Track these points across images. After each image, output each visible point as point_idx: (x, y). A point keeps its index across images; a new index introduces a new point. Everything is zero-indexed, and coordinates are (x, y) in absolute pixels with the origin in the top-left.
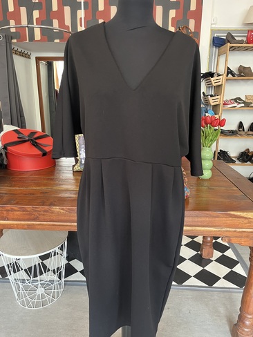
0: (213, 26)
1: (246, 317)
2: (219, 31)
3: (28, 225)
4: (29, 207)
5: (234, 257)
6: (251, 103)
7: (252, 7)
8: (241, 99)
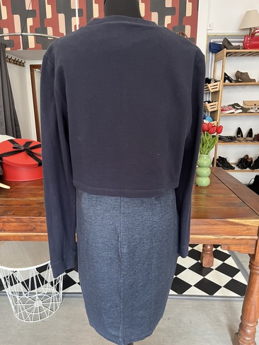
1: (247, 325)
2: (215, 36)
4: (25, 218)
5: (235, 265)
6: (249, 109)
7: (247, 12)
8: (239, 106)
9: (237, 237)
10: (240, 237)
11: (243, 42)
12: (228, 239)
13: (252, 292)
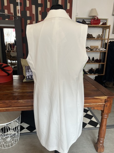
1: (101, 139)
2: (79, 19)
3: (6, 110)
4: (7, 101)
5: (91, 114)
6: (93, 49)
7: (92, 9)
8: (89, 48)
9: (97, 104)
10: (98, 104)
11: (90, 21)
12: (94, 105)
13: (103, 125)
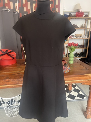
0: (64, 10)
1: (89, 108)
2: (66, 12)
6: (77, 37)
7: (76, 4)
9: (87, 80)
